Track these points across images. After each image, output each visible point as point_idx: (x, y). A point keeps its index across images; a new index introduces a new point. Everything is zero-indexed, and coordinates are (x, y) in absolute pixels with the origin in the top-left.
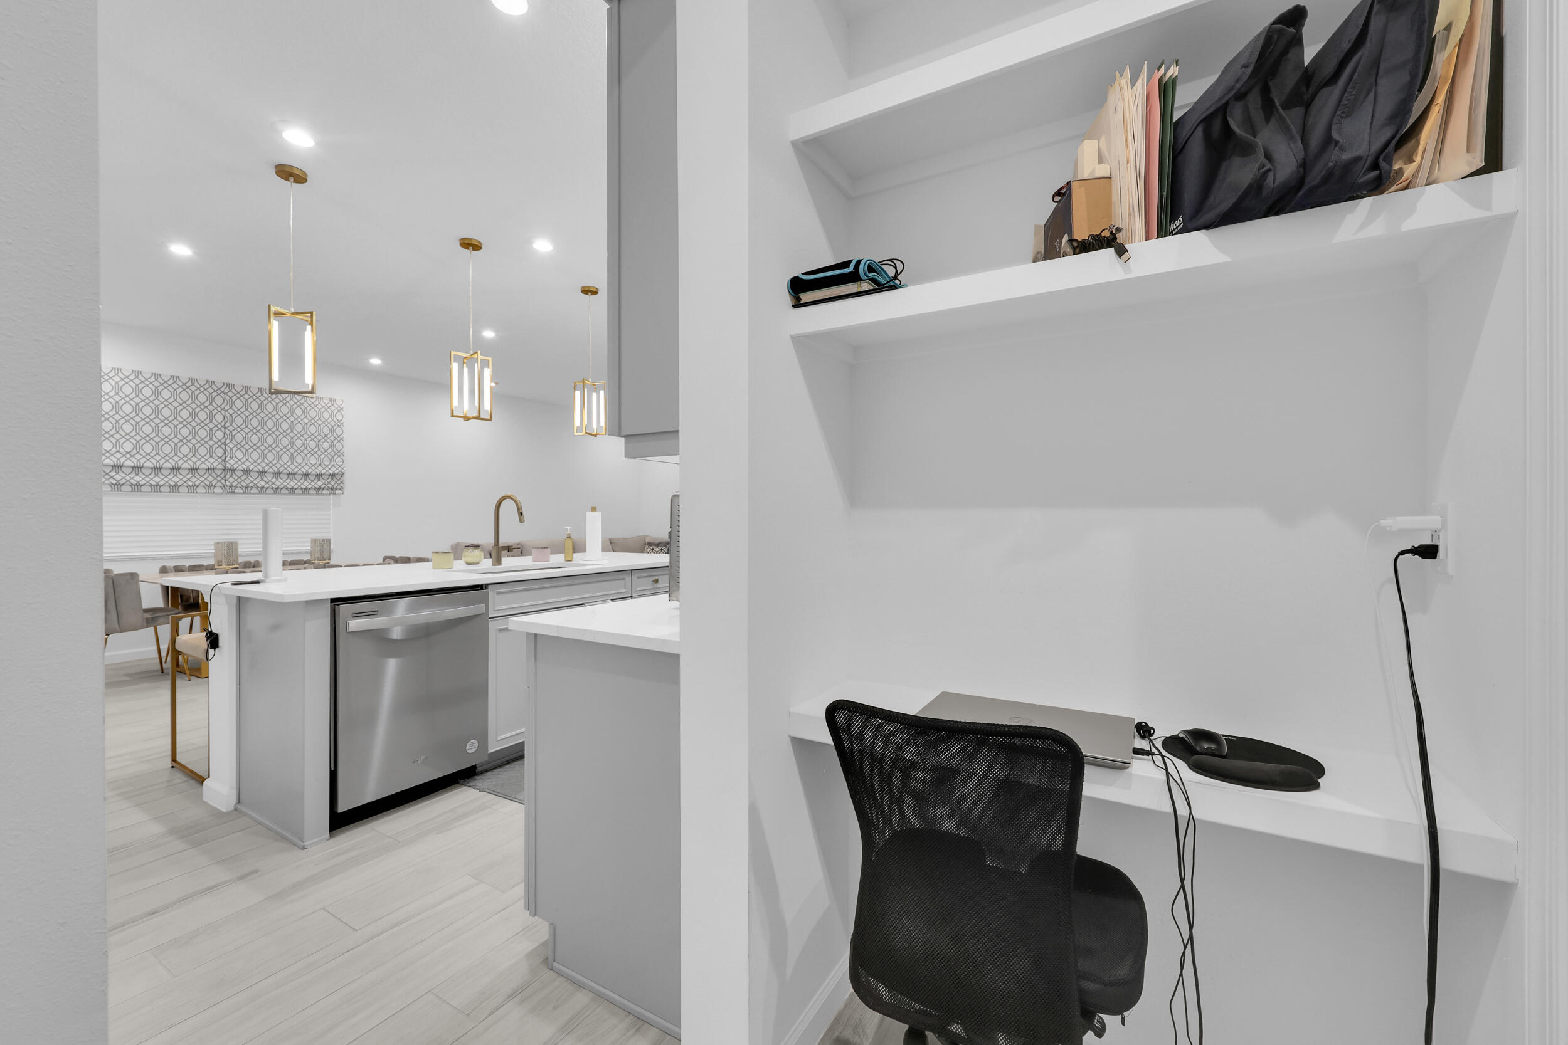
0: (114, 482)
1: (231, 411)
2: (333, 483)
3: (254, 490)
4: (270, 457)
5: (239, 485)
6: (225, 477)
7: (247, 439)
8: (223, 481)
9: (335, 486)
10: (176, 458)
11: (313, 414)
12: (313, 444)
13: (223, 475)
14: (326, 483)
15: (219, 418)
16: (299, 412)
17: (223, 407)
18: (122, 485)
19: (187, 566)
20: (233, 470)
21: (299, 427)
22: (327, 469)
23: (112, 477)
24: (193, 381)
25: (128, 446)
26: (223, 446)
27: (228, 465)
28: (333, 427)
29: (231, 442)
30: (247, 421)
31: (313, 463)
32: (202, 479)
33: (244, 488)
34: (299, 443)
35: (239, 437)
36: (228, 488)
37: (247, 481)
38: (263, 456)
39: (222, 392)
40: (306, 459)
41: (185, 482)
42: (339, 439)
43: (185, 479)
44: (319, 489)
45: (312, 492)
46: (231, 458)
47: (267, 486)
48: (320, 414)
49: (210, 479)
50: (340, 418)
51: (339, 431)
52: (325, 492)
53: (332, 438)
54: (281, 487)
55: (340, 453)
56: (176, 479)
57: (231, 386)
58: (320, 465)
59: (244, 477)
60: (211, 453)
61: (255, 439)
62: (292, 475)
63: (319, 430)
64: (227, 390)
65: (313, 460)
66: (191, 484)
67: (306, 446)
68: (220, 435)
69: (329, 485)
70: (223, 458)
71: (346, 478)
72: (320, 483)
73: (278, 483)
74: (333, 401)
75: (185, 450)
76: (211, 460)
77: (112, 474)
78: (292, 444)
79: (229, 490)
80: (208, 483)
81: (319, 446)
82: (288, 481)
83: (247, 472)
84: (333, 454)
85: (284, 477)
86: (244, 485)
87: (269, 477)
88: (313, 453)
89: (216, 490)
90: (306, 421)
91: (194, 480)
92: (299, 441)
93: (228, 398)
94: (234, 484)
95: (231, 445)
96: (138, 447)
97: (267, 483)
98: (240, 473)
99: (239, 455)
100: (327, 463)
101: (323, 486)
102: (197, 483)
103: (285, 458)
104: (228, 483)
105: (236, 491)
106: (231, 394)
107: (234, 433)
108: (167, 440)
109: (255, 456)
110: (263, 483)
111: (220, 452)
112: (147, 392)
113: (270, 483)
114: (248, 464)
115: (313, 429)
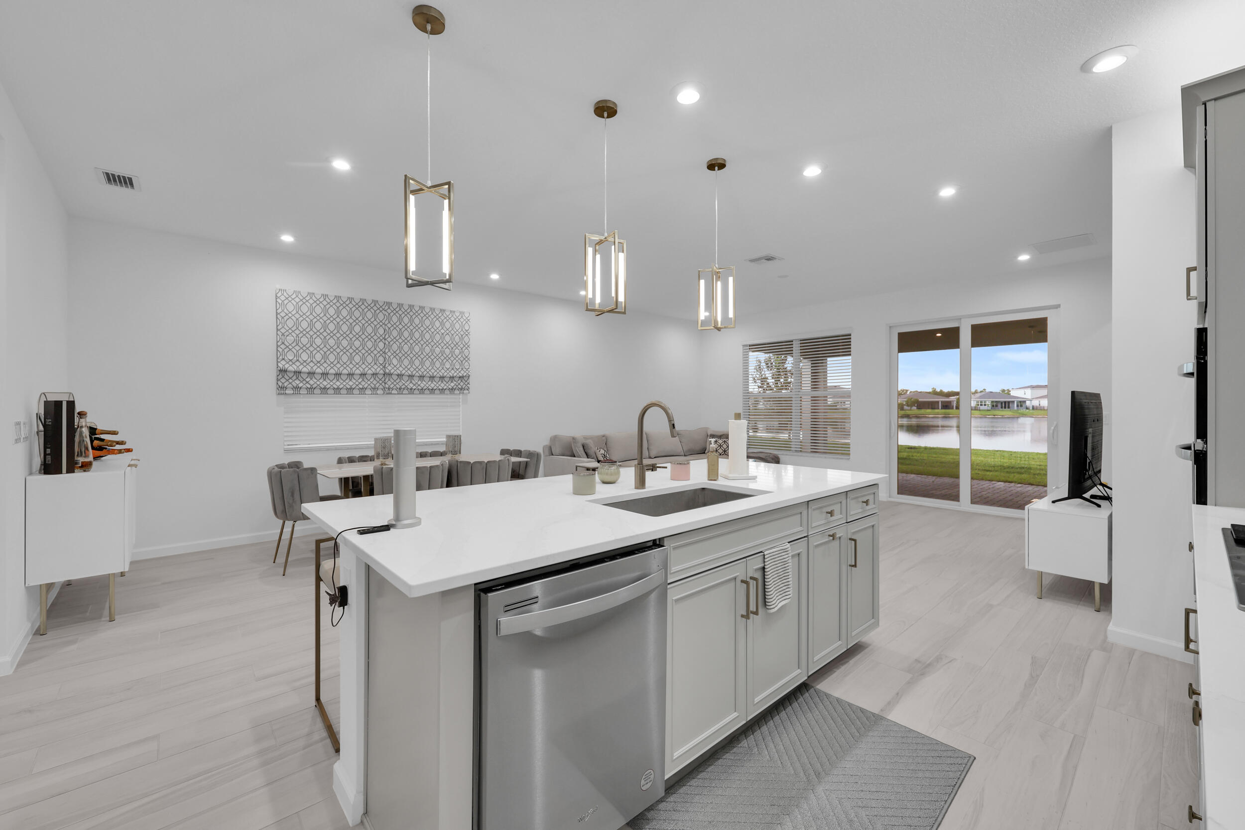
0: (309, 386)
1: (389, 325)
2: (462, 384)
3: (405, 392)
4: (417, 363)
5: (395, 387)
6: (385, 380)
7: (400, 348)
8: (383, 384)
9: (463, 387)
10: (351, 366)
11: (448, 325)
12: (447, 351)
13: (383, 380)
14: (457, 384)
15: (381, 331)
16: (437, 324)
17: (383, 322)
18: (314, 389)
19: (357, 456)
20: (390, 374)
21: (438, 337)
22: (458, 372)
23: (307, 382)
24: (363, 301)
25: (318, 357)
26: (383, 355)
27: (387, 371)
28: (462, 336)
29: (389, 351)
30: (400, 334)
31: (448, 367)
32: (369, 383)
33: (398, 390)
34: (437, 350)
35: (395, 347)
36: (387, 390)
37: (401, 384)
38: (412, 362)
39: (383, 309)
40: (442, 364)
41: (357, 385)
42: (466, 346)
43: (357, 383)
44: (452, 390)
45: (447, 392)
46: (389, 365)
47: (414, 387)
48: (453, 325)
49: (375, 382)
50: (467, 328)
51: (466, 339)
52: (457, 392)
53: (462, 346)
54: (424, 388)
55: (467, 358)
56: (351, 383)
57: (389, 304)
58: (453, 369)
59: (398, 380)
60: (375, 360)
61: (406, 348)
62: (432, 378)
63: (452, 339)
64: (387, 307)
65: (448, 365)
66: (361, 387)
67: (442, 352)
68: (381, 345)
69: (459, 386)
70: (383, 365)
71: (471, 380)
72: (452, 384)
73: (422, 385)
74: (462, 313)
75: (357, 359)
76: (376, 367)
77: (308, 380)
78: (432, 351)
79: (388, 391)
80: (373, 386)
81: (452, 352)
82: (430, 383)
83: (400, 376)
84: (462, 359)
85: (427, 379)
86: (399, 387)
87: (416, 380)
88: (447, 359)
89: (378, 392)
90: (443, 331)
91: (363, 383)
92: (437, 349)
93: (387, 314)
94: (391, 386)
95: (389, 354)
96: (325, 357)
97: (414, 385)
98: (395, 377)
99: (395, 362)
100: (458, 367)
101: (454, 387)
102: (365, 386)
103: (428, 363)
104: (387, 386)
105: (393, 392)
106: (389, 311)
107: (391, 343)
108: (345, 351)
109: (406, 362)
110: (411, 385)
111: (381, 360)
112: (332, 311)
113: (417, 385)
114: (401, 369)
115: (447, 338)
